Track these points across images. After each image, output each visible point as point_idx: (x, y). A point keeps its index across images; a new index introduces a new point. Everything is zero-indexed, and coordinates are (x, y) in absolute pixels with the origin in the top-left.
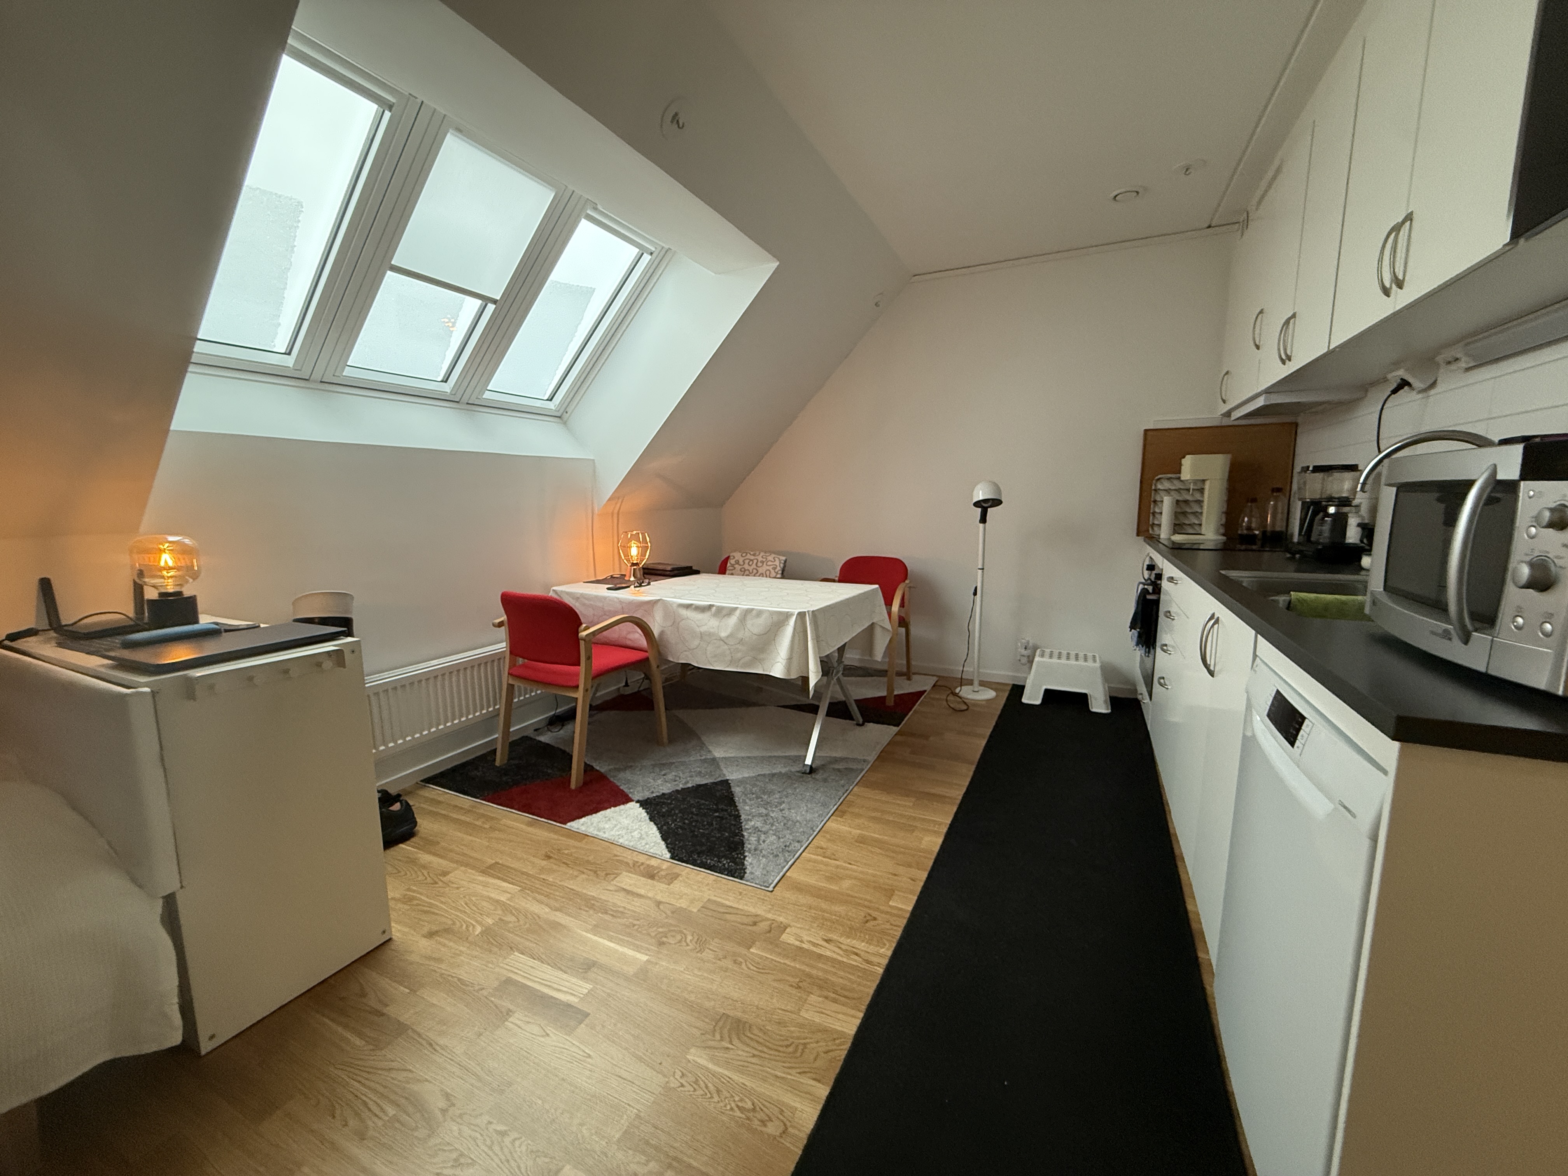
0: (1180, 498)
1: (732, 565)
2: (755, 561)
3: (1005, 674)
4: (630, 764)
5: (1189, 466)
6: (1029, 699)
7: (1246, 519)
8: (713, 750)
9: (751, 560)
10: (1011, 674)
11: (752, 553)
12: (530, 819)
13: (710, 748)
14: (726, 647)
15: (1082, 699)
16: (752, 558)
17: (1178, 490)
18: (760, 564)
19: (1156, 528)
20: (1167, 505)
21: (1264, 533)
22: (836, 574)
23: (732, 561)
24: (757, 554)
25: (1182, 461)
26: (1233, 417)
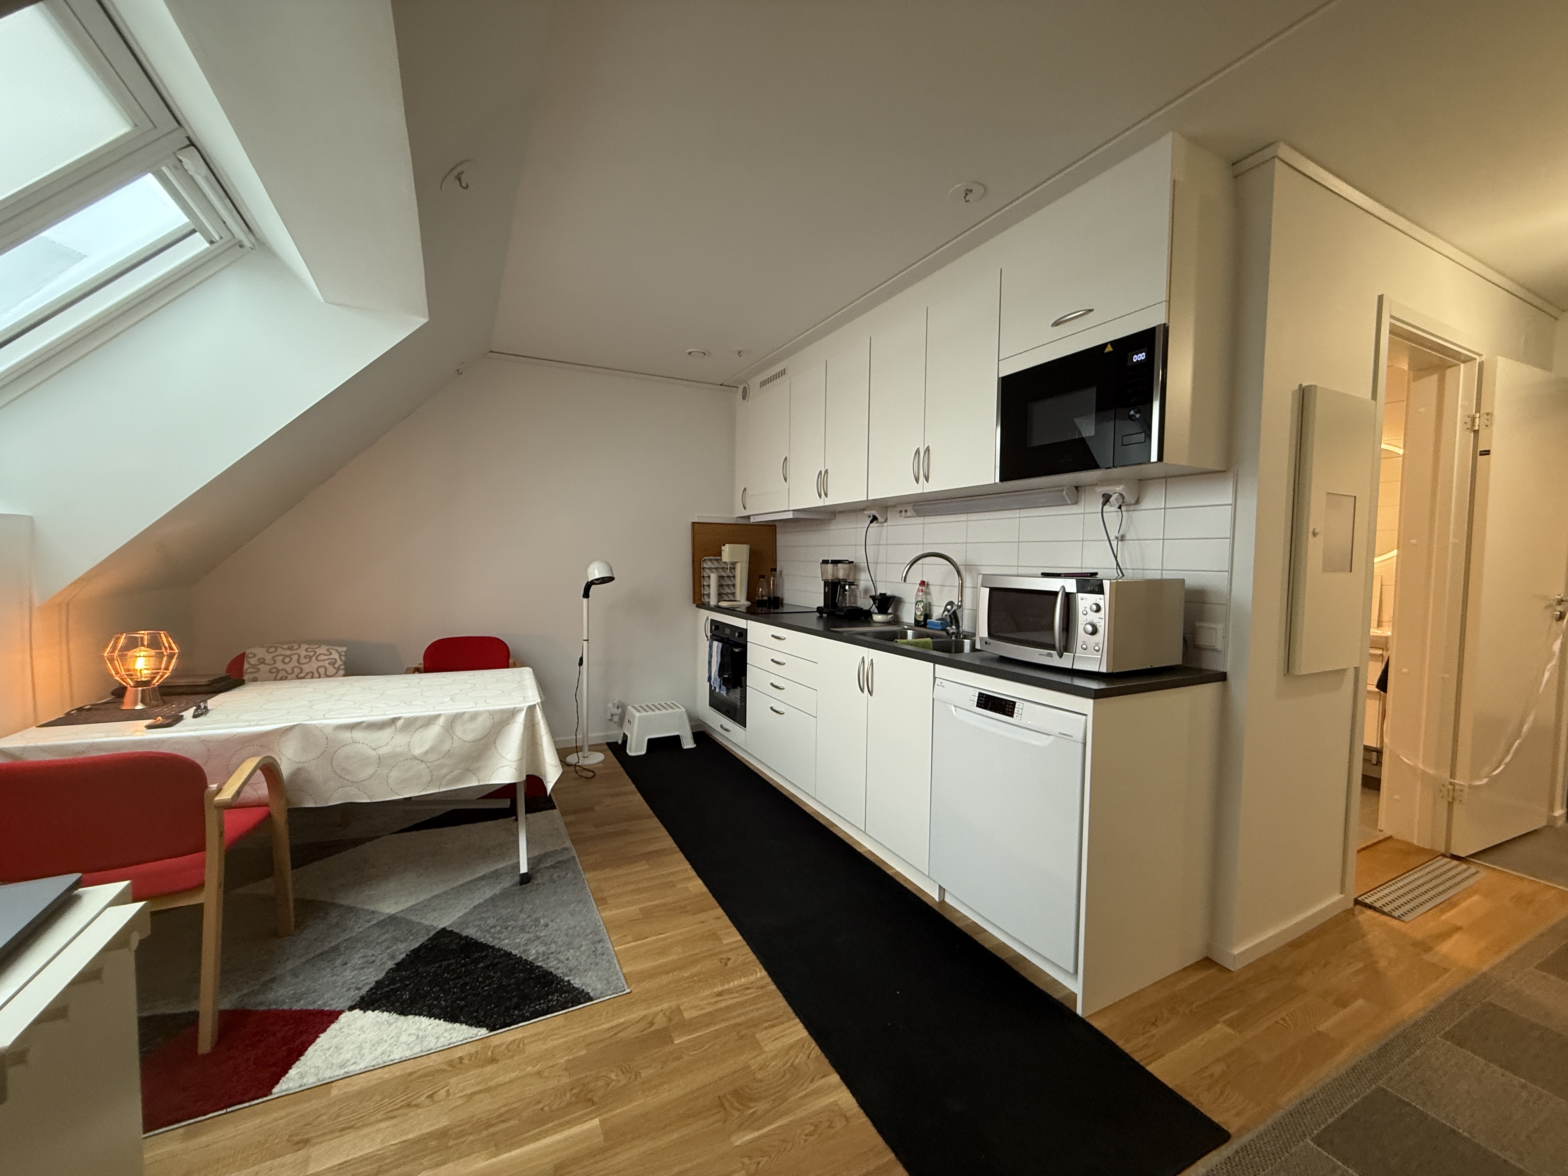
0: (719, 574)
1: (253, 666)
2: (295, 658)
3: (598, 735)
4: (266, 978)
5: (728, 552)
6: (636, 751)
7: (760, 589)
8: (376, 909)
9: (287, 656)
10: (604, 734)
11: (285, 646)
13: (371, 908)
14: (423, 766)
15: (675, 741)
16: (288, 653)
17: (717, 569)
18: (303, 660)
19: (706, 597)
20: (712, 581)
21: (769, 598)
22: (419, 661)
23: (253, 661)
24: (296, 646)
25: (723, 548)
26: (752, 520)
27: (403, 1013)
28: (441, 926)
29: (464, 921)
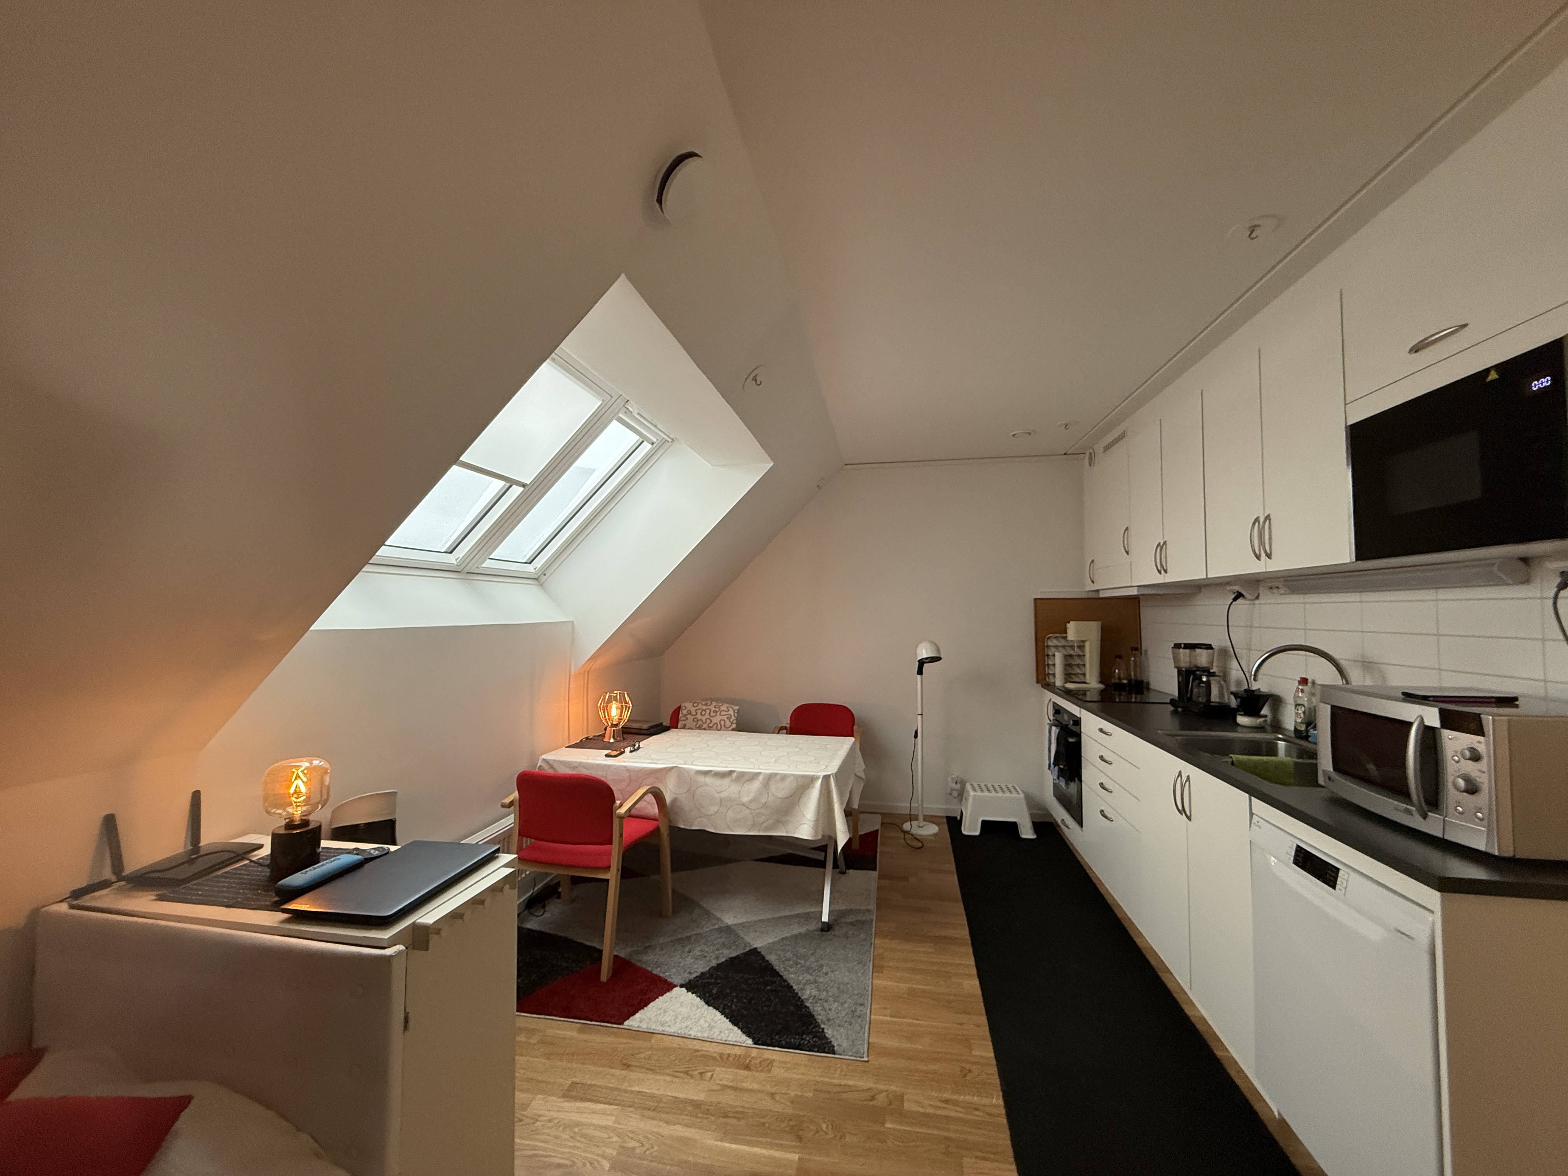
0: (1066, 653)
1: (685, 716)
2: (708, 711)
3: (939, 807)
4: (647, 944)
5: (1073, 629)
6: (969, 831)
7: (1117, 671)
8: (722, 918)
9: (703, 710)
10: (944, 807)
11: (704, 703)
12: (579, 1025)
13: (718, 915)
14: (748, 811)
15: (1012, 828)
16: (704, 708)
17: (1064, 647)
18: (712, 715)
19: (1051, 677)
20: (1058, 660)
21: (1130, 681)
23: (685, 712)
24: (709, 704)
25: (1068, 625)
26: (1101, 596)
27: (708, 1003)
28: (755, 946)
29: (771, 948)
